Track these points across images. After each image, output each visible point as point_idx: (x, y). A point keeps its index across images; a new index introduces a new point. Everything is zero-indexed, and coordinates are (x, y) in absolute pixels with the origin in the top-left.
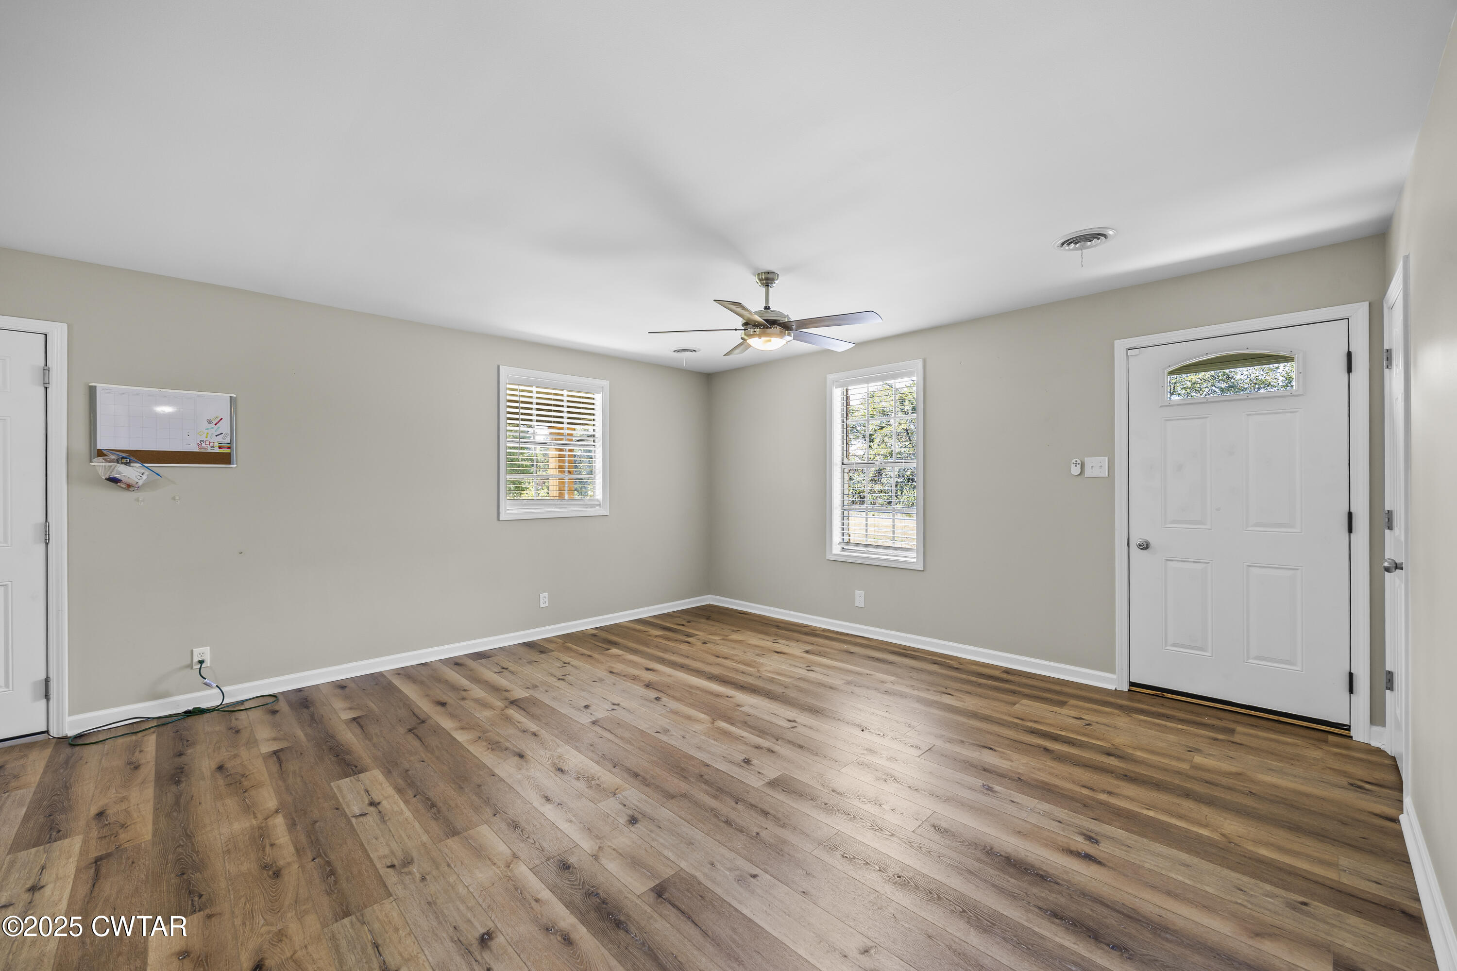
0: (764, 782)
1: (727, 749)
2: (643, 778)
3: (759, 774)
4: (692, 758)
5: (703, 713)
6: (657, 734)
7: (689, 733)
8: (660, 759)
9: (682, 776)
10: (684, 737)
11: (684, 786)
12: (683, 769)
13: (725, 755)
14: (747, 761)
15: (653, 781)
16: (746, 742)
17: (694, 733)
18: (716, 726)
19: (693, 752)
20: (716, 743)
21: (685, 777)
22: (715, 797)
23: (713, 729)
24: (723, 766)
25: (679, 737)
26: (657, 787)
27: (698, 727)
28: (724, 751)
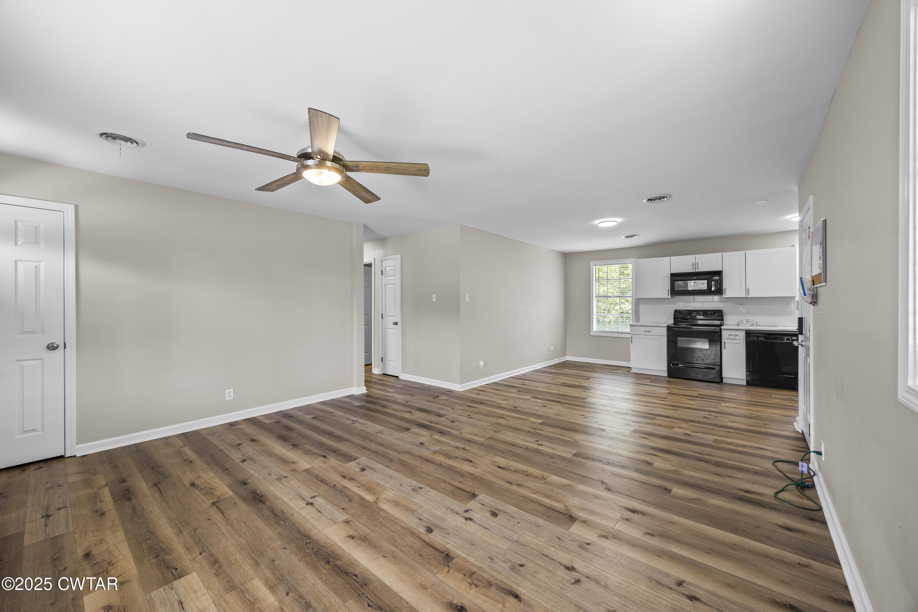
0: (358, 460)
1: (373, 477)
2: (422, 459)
3: (359, 463)
4: (396, 471)
5: (384, 510)
6: (421, 487)
7: (397, 489)
8: (416, 469)
9: (402, 461)
10: (401, 485)
11: (401, 456)
12: (401, 464)
13: (375, 473)
14: (363, 470)
15: (417, 458)
16: (358, 483)
17: (393, 489)
18: (375, 497)
19: (396, 474)
20: (379, 481)
21: (400, 460)
22: (385, 453)
23: (379, 493)
24: (379, 466)
25: (404, 485)
26: (414, 455)
27: (390, 494)
28: (375, 476)
